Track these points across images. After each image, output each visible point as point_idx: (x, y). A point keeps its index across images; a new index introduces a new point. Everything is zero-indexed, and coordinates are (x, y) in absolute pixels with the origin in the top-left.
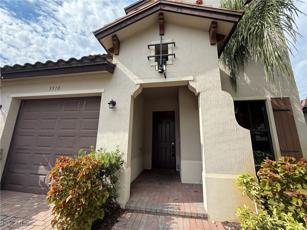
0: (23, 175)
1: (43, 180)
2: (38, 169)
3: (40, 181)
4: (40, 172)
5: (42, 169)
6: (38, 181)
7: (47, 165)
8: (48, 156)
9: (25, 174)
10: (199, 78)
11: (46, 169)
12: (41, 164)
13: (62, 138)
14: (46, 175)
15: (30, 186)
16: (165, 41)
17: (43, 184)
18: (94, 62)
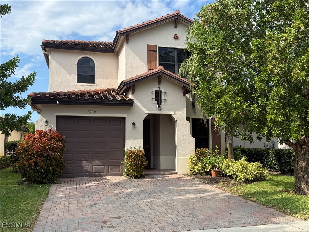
1: (87, 169)
2: (82, 163)
4: (83, 164)
6: (83, 170)
7: (88, 160)
8: (88, 154)
9: (72, 166)
10: (177, 113)
11: (88, 162)
12: (83, 160)
13: (96, 143)
14: (88, 166)
15: (77, 173)
16: (161, 90)
17: (87, 171)
18: (127, 102)
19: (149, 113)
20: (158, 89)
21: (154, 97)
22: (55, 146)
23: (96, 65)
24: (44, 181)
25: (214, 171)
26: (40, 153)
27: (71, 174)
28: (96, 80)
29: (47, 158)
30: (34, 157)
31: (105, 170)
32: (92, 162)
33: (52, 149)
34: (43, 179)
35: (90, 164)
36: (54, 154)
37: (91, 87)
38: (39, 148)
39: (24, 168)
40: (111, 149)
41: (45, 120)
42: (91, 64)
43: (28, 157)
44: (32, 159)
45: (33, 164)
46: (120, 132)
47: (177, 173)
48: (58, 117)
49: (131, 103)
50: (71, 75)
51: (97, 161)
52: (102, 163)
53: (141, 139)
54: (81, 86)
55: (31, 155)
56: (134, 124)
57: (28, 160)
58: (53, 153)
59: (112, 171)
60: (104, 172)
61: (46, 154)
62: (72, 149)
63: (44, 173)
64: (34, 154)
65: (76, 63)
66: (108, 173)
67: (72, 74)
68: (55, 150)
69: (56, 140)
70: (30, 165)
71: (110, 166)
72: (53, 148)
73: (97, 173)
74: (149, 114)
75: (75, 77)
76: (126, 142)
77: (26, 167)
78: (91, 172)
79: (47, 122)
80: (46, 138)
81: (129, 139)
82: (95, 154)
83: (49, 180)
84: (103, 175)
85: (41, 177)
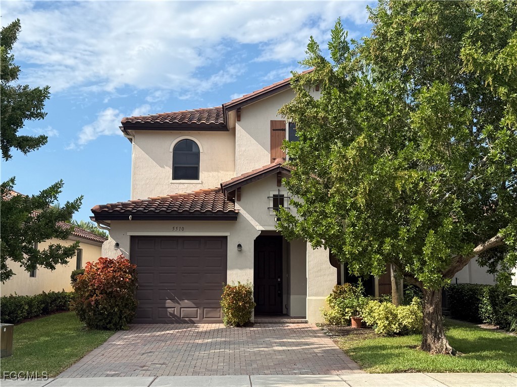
0: (151, 309)
1: (172, 312)
2: (165, 303)
3: (168, 313)
4: (167, 305)
5: (169, 303)
7: (173, 299)
8: (174, 291)
9: (151, 308)
11: (173, 302)
12: (167, 298)
13: (186, 274)
14: (174, 308)
15: (159, 318)
16: (282, 193)
17: (173, 315)
18: (227, 215)
19: (264, 229)
20: (277, 193)
21: (271, 205)
22: (122, 279)
23: (201, 150)
24: (108, 326)
25: (354, 319)
26: (102, 288)
27: (151, 319)
28: (202, 174)
29: (110, 295)
30: (95, 293)
31: (198, 315)
32: (180, 302)
33: (119, 284)
34: (107, 324)
35: (177, 305)
36: (121, 291)
37: (194, 185)
38: (101, 282)
39: (82, 309)
40: (207, 284)
41: (114, 242)
42: (194, 150)
43: (87, 294)
44: (92, 296)
45: (93, 303)
46: (220, 258)
47: (306, 322)
48: (132, 237)
49: (233, 217)
50: (164, 168)
51: (186, 301)
52: (194, 303)
53: (250, 268)
54: (178, 185)
55: (92, 291)
56: (239, 246)
57: (87, 298)
58: (118, 289)
59: (208, 316)
60: (197, 318)
61: (110, 290)
62: (151, 283)
63: (108, 315)
64: (95, 289)
65: (171, 150)
66: (203, 318)
67: (166, 167)
68: (121, 285)
69: (125, 272)
70: (89, 305)
71: (205, 309)
72: (119, 282)
73: (186, 319)
74: (262, 231)
75: (169, 171)
76: (229, 272)
77: (84, 307)
78: (179, 316)
79: (117, 245)
80: (112, 269)
81: (232, 269)
82: (183, 291)
83: (115, 325)
84: (195, 322)
85: (105, 321)
